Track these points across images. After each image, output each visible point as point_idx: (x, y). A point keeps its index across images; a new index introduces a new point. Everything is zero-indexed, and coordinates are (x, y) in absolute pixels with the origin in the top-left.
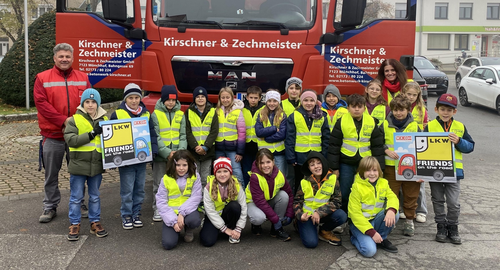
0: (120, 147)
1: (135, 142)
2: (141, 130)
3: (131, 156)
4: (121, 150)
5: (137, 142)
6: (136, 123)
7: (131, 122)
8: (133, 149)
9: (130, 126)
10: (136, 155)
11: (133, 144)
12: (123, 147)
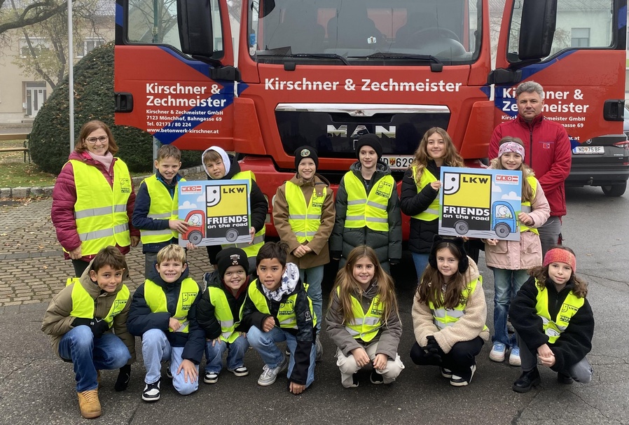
0: (469, 209)
1: (495, 206)
2: (507, 190)
3: (484, 226)
4: (468, 213)
5: (498, 207)
6: (499, 178)
7: (491, 175)
8: (490, 216)
9: (489, 181)
10: (493, 225)
11: (490, 209)
12: (474, 209)
